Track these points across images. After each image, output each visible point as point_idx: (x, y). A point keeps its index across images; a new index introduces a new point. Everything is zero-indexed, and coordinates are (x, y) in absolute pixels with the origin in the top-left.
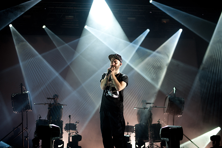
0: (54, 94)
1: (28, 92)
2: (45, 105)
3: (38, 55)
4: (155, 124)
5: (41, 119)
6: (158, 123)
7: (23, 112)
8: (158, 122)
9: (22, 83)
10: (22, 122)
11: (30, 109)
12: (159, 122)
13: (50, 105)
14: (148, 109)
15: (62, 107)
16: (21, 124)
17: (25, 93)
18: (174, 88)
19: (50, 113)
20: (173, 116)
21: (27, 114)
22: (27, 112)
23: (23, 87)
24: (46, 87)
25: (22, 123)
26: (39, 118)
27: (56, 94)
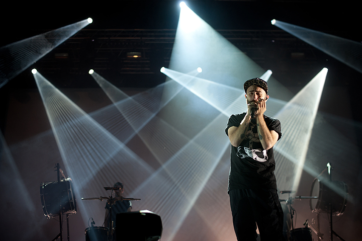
0: (116, 182)
1: (68, 179)
2: (101, 200)
3: (83, 115)
4: (300, 228)
5: (95, 225)
6: (304, 227)
7: (62, 216)
8: (304, 225)
9: (58, 164)
10: (61, 231)
11: (73, 209)
12: (307, 225)
13: (111, 200)
14: (287, 202)
15: (131, 205)
16: (58, 236)
17: (64, 180)
18: (328, 165)
19: (111, 215)
20: (330, 215)
21: (68, 219)
22: (67, 215)
23: (60, 170)
24: (94, 177)
25: (60, 234)
26: (92, 223)
27: (121, 182)
